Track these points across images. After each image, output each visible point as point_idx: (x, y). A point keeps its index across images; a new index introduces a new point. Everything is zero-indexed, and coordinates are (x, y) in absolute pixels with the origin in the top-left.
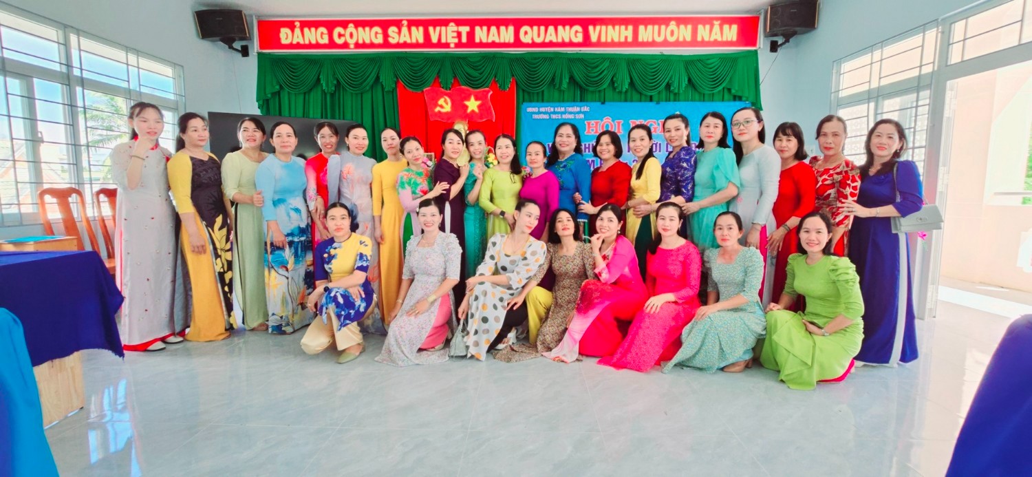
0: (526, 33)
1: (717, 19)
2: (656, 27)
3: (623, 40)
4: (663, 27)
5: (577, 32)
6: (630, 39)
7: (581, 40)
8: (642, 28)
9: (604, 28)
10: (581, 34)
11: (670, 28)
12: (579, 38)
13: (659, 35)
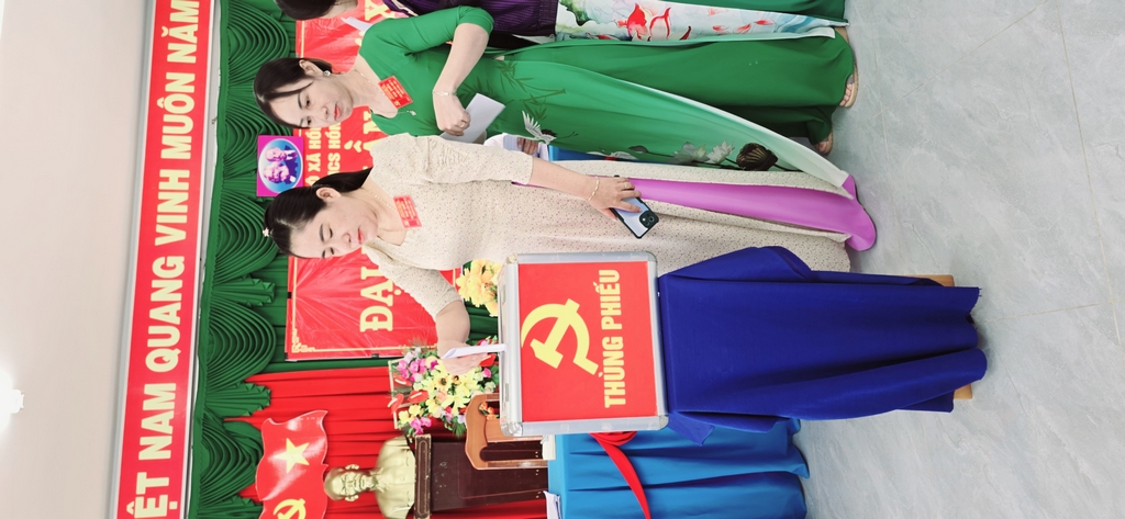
0: (159, 360)
1: (158, 31)
2: (166, 129)
3: (186, 186)
4: (167, 118)
5: (164, 267)
6: (186, 174)
7: (182, 259)
8: (165, 154)
9: (160, 219)
10: (169, 258)
11: (170, 107)
12: (178, 262)
13: (182, 124)
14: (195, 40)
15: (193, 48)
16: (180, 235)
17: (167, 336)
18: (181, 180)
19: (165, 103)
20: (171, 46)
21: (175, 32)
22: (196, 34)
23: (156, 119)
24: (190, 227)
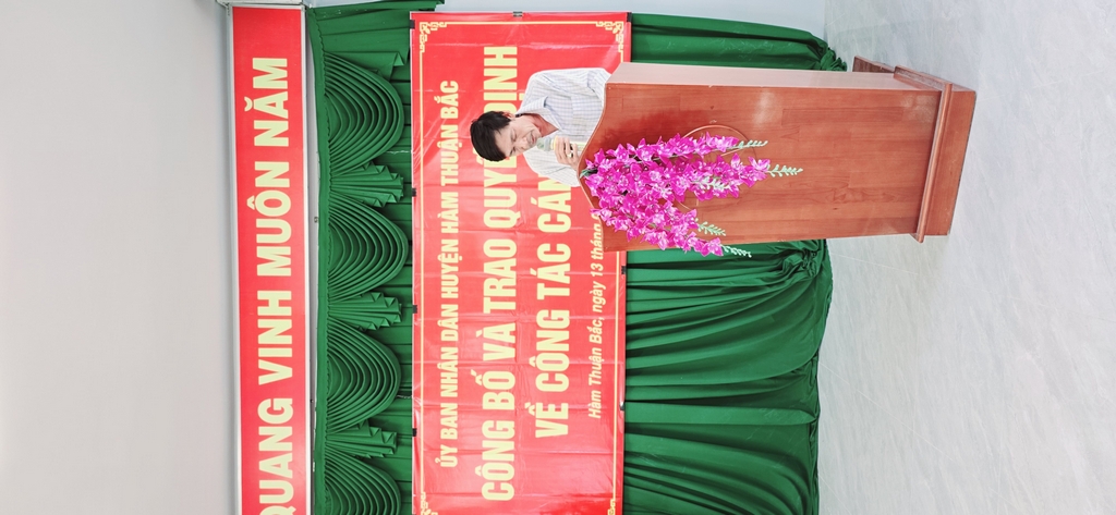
1: (240, 104)
2: (260, 238)
3: (287, 311)
4: (260, 223)
5: (271, 411)
6: (287, 295)
7: (290, 401)
8: (262, 270)
9: (262, 352)
10: (276, 400)
11: (263, 209)
12: (285, 404)
13: (277, 231)
14: (285, 114)
15: (284, 126)
16: (285, 373)
17: (279, 492)
18: (282, 303)
19: (257, 203)
20: (258, 124)
21: (261, 104)
22: (286, 105)
23: (247, 224)
24: (295, 362)
